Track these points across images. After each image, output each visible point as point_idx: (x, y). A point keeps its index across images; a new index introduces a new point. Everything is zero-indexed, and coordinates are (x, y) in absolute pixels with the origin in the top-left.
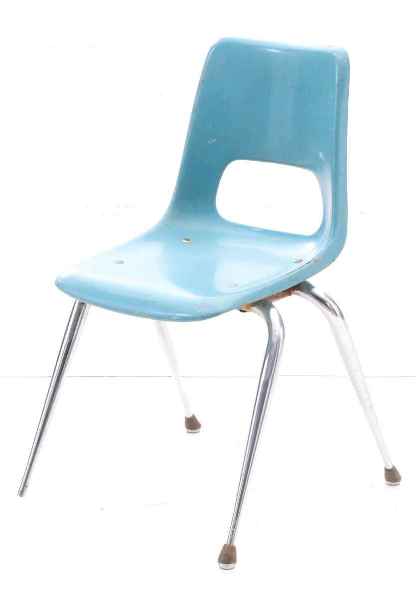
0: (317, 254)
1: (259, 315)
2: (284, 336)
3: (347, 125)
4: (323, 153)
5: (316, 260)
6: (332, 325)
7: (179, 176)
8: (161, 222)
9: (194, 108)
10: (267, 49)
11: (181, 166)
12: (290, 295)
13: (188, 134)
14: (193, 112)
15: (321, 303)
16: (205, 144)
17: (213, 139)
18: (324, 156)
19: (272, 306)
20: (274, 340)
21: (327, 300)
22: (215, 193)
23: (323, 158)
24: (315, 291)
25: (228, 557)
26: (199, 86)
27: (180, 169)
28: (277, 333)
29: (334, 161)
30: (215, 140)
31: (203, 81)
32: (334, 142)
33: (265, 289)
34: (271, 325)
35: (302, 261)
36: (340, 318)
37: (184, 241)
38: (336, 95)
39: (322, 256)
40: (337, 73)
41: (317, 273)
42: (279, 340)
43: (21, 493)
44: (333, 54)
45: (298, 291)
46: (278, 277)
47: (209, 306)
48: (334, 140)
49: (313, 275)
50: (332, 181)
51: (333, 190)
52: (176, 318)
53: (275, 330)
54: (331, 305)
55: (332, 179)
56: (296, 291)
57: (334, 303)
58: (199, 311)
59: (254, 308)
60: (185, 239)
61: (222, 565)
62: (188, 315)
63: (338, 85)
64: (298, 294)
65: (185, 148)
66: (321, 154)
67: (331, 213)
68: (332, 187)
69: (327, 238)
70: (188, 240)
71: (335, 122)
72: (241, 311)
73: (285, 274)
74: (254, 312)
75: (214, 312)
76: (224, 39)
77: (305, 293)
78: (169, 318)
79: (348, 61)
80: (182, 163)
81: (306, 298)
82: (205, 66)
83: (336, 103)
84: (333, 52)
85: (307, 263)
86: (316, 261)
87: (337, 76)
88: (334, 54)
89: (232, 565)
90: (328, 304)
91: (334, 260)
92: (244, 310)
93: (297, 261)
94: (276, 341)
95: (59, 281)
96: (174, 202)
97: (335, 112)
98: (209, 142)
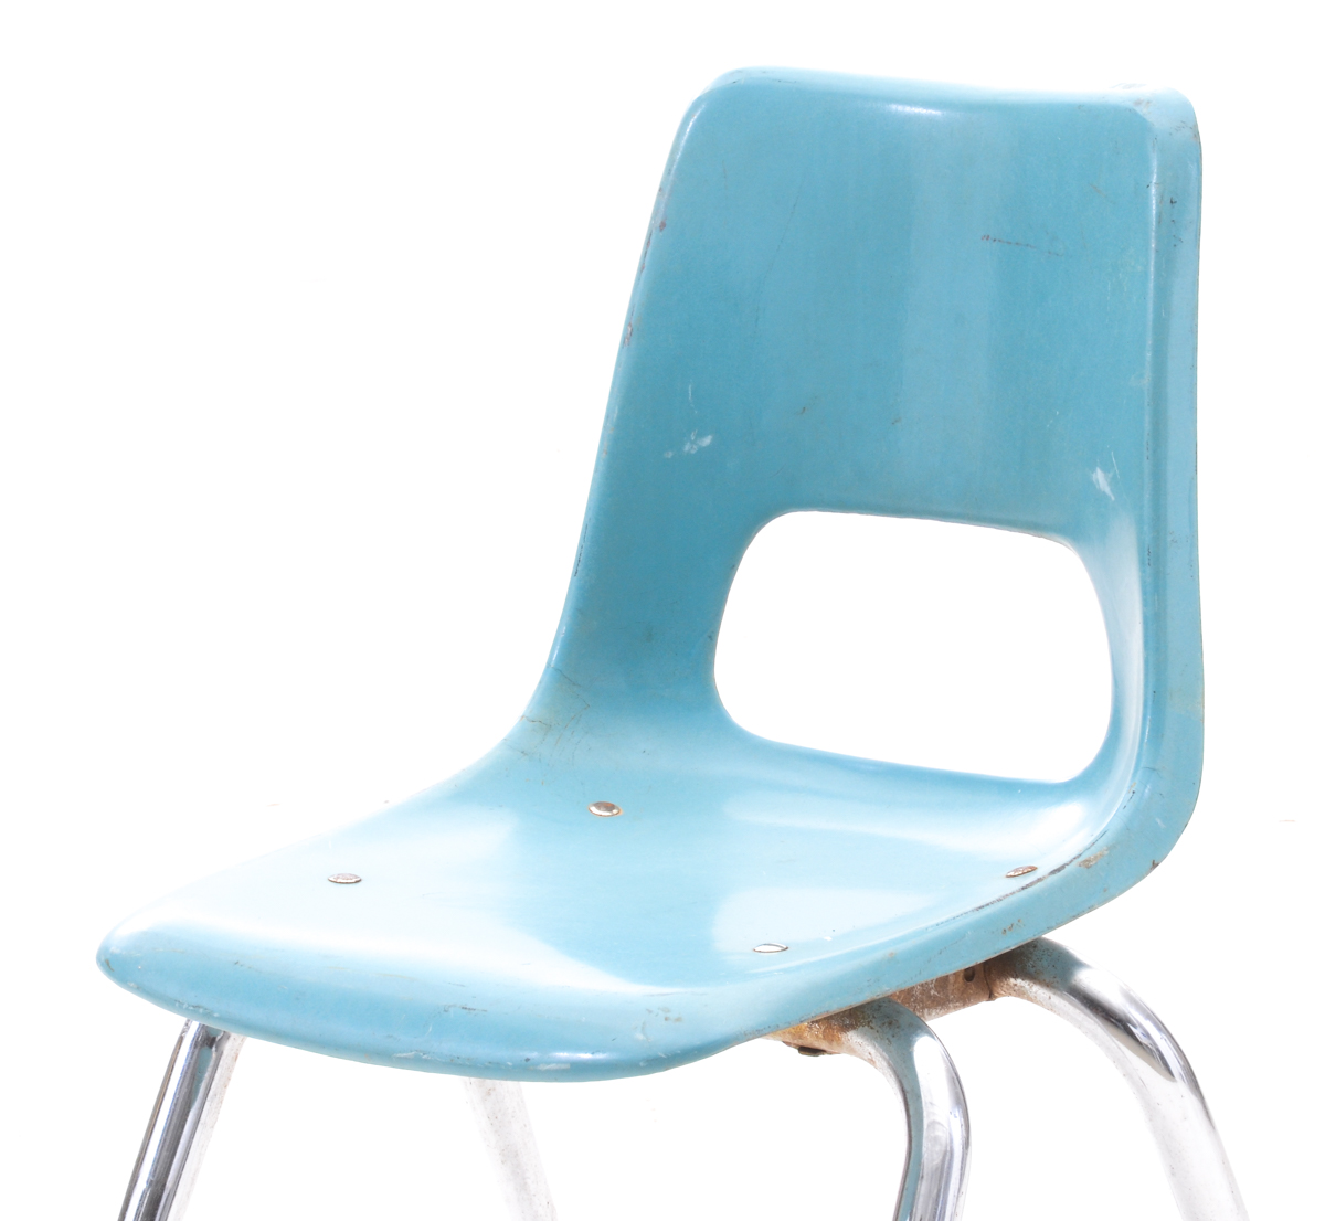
0: (1092, 839)
1: (872, 1061)
2: (967, 1144)
3: (1194, 367)
4: (1106, 470)
5: (1088, 861)
6: (1152, 1110)
7: (576, 573)
8: (510, 743)
9: (629, 323)
10: (894, 107)
11: (584, 538)
12: (991, 997)
13: (608, 417)
14: (628, 339)
15: (1113, 1029)
16: (670, 455)
17: (701, 435)
18: (1113, 482)
19: (919, 1027)
20: (930, 1156)
21: (1134, 1015)
22: (711, 638)
23: (1107, 490)
24: (1086, 979)
26: (648, 243)
27: (581, 547)
28: (940, 1133)
29: (1147, 496)
30: (707, 441)
31: (663, 226)
32: (1147, 427)
33: (892, 961)
34: (918, 1097)
35: (1033, 869)
36: (1182, 1087)
37: (594, 809)
38: (1153, 256)
39: (1110, 848)
40: (1154, 179)
41: (1091, 909)
42: (948, 1155)
44: (1138, 109)
45: (1019, 981)
46: (944, 919)
47: (678, 1020)
48: (1147, 419)
49: (1075, 917)
50: (1143, 571)
51: (1145, 603)
52: (553, 1066)
53: (933, 1123)
54: (1148, 1035)
55: (1142, 563)
56: (1012, 981)
57: (1162, 1028)
58: (640, 1036)
59: (853, 1038)
60: (598, 805)
62: (600, 1056)
63: (1159, 221)
64: (1020, 993)
65: (596, 470)
66: (1100, 478)
67: (1141, 692)
68: (1144, 593)
69: (1127, 784)
70: (610, 807)
71: (1149, 355)
72: (805, 1050)
73: (969, 908)
74: (852, 1051)
75: (696, 1041)
76: (739, 71)
77: (1048, 985)
78: (527, 1070)
79: (1197, 135)
80: (586, 527)
81: (1051, 1008)
82: (668, 171)
83: (1151, 285)
84: (1138, 103)
85: (1053, 872)
86: (1087, 864)
87: (1153, 190)
88: (1142, 110)
90: (1136, 1031)
91: (1155, 865)
92: (817, 1045)
93: (1016, 870)
94: (937, 1161)
95: (113, 949)
96: (557, 670)
97: (1150, 316)
98: (687, 447)
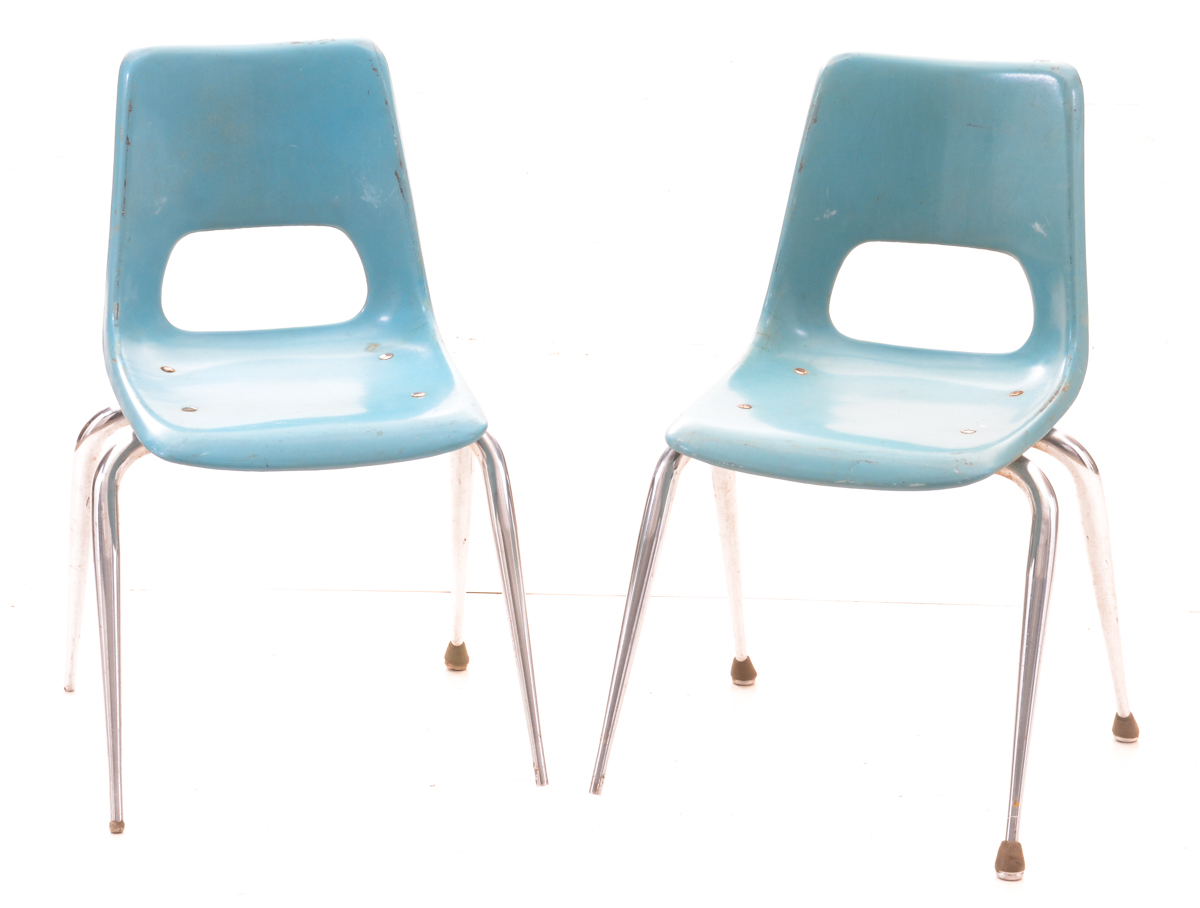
0: (1060, 380)
4: (1041, 223)
5: (1064, 389)
8: (755, 344)
14: (799, 170)
16: (817, 219)
17: (832, 210)
23: (1042, 232)
25: (1010, 860)
29: (1070, 235)
30: (834, 213)
31: (815, 121)
35: (1022, 392)
37: (797, 372)
39: (1070, 383)
43: (596, 789)
44: (1054, 71)
47: (971, 464)
58: (956, 472)
60: (798, 369)
61: (1002, 874)
62: (939, 480)
66: (1037, 226)
67: (1065, 317)
68: (1067, 275)
70: (802, 371)
75: (981, 472)
78: (904, 487)
85: (1055, 394)
88: (1056, 71)
89: (1018, 874)
98: (825, 216)
